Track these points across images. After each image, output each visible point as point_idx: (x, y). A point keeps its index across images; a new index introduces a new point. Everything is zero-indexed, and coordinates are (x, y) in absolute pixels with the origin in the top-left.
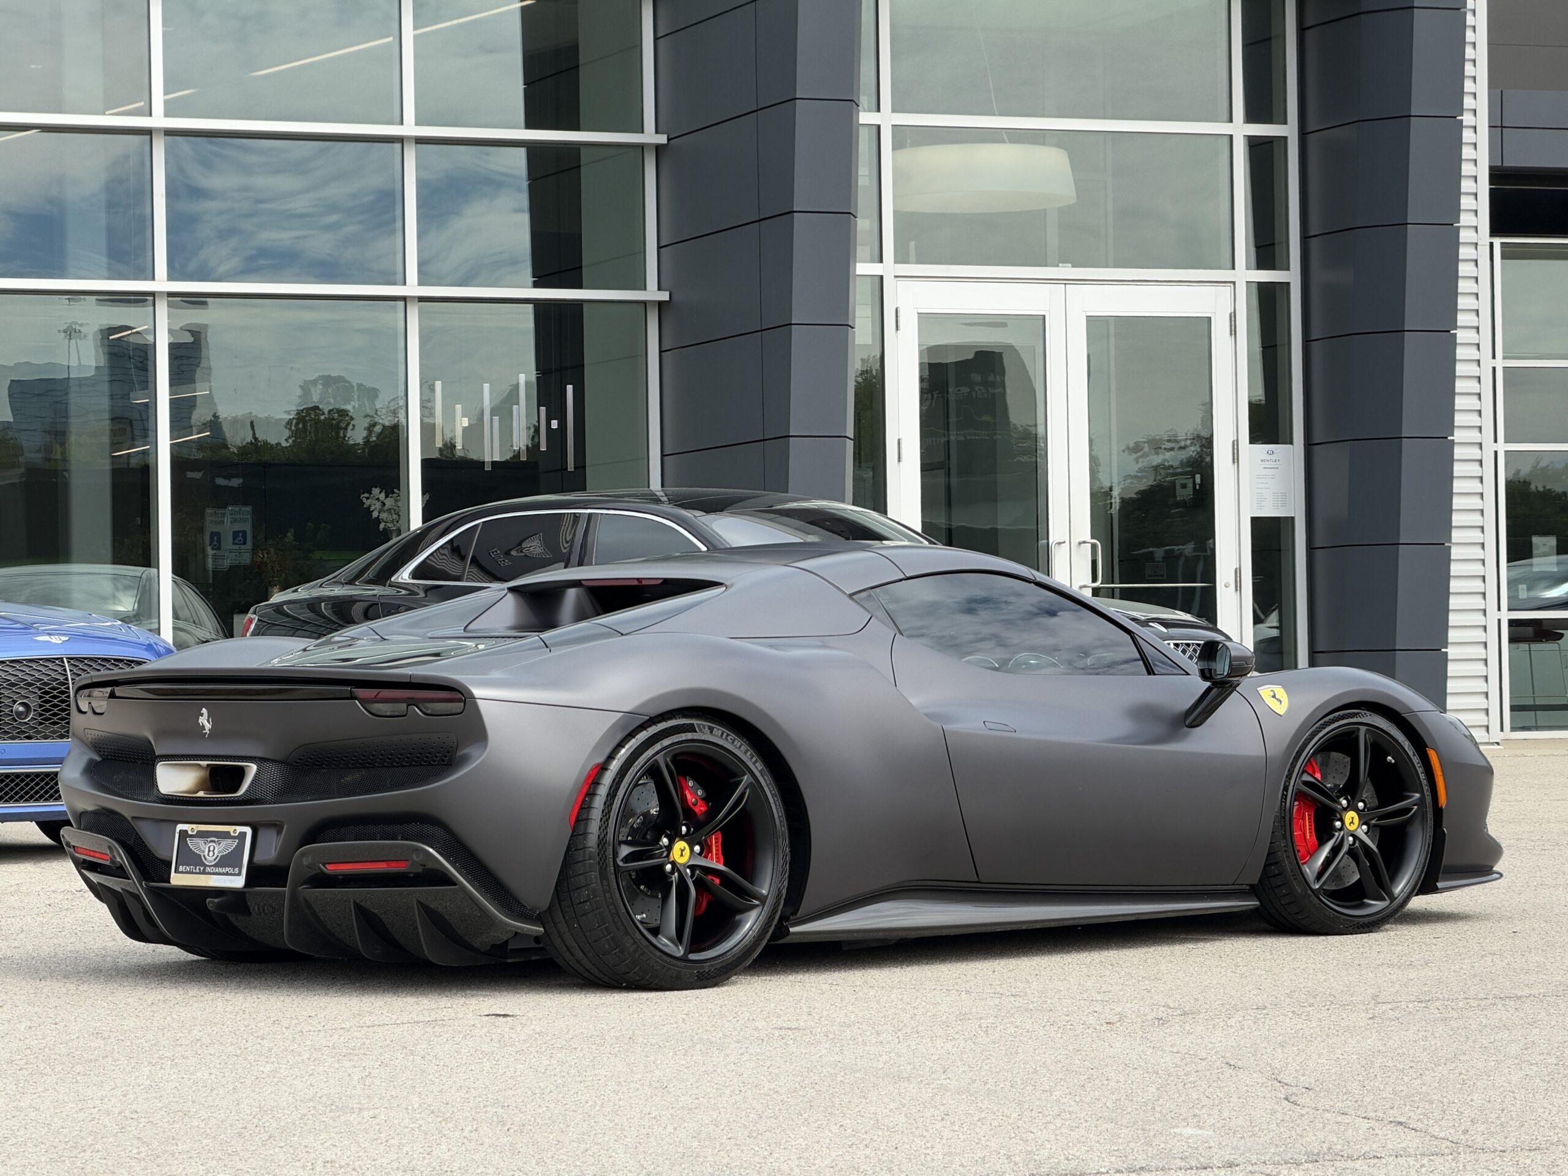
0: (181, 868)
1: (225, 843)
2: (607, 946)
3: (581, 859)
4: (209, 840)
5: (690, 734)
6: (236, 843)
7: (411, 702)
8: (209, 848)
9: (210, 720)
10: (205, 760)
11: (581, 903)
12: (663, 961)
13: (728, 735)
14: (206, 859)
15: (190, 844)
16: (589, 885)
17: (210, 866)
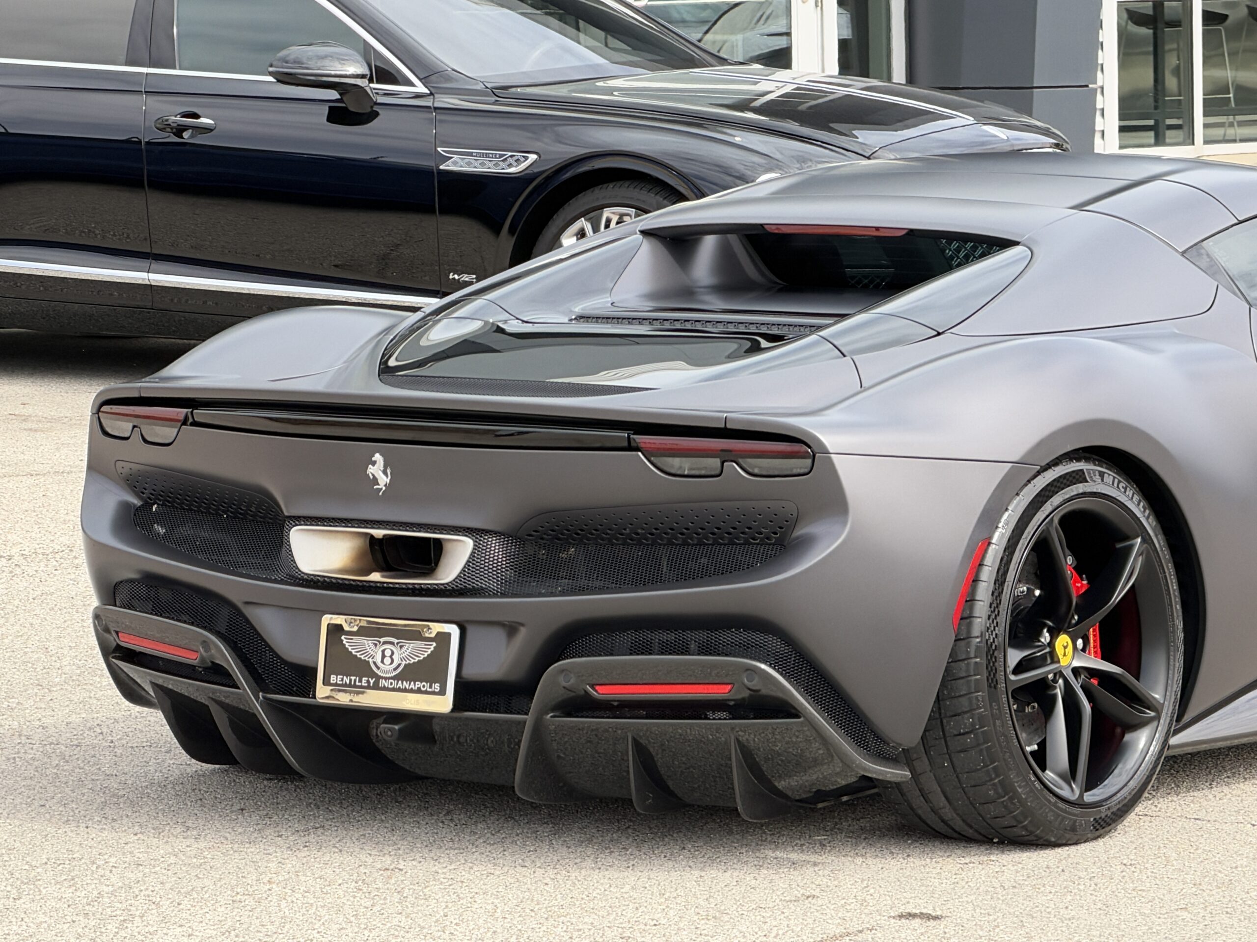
0: (333, 679)
1: (410, 646)
2: (991, 793)
3: (964, 674)
4: (382, 640)
5: (1081, 485)
6: (432, 648)
7: (726, 456)
8: (383, 651)
9: (389, 471)
10: (379, 528)
11: (960, 734)
12: (1058, 808)
13: (1119, 482)
14: (378, 668)
15: (347, 645)
16: (975, 710)
17: (386, 679)
